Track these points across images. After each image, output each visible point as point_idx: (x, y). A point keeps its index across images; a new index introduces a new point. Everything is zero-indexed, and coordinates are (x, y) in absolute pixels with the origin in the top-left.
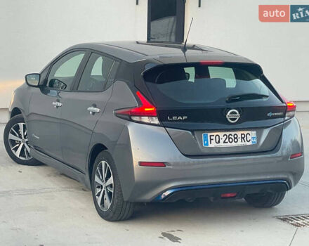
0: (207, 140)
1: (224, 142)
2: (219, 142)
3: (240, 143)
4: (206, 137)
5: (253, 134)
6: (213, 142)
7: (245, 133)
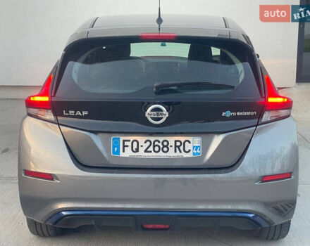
0: (119, 147)
1: (146, 151)
2: (137, 150)
3: (172, 153)
4: (116, 142)
5: (196, 141)
6: (128, 150)
7: (183, 139)
